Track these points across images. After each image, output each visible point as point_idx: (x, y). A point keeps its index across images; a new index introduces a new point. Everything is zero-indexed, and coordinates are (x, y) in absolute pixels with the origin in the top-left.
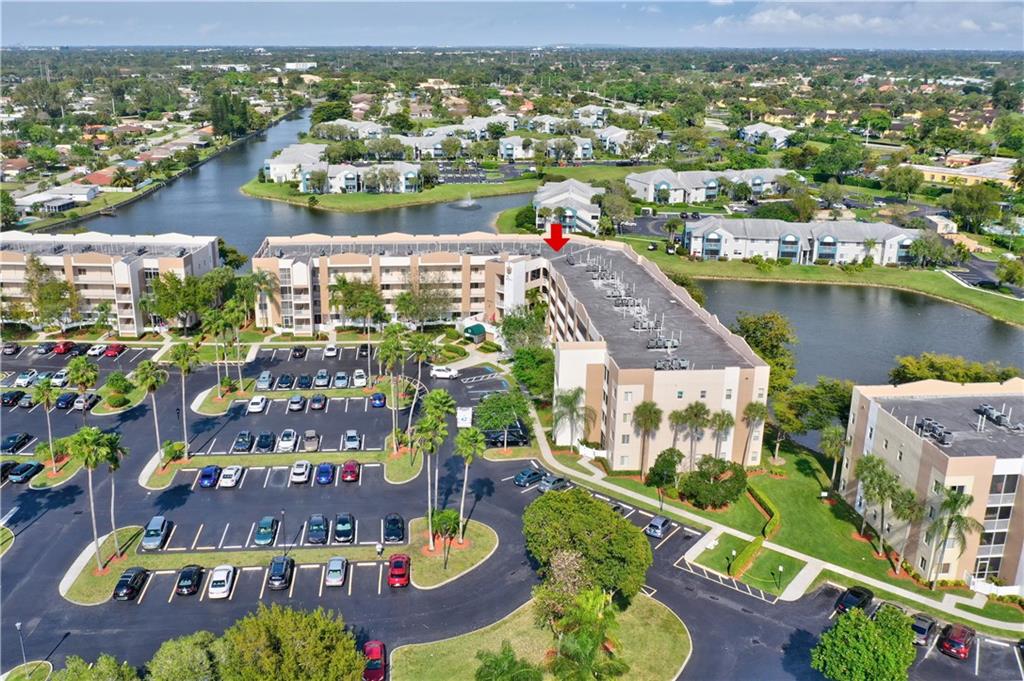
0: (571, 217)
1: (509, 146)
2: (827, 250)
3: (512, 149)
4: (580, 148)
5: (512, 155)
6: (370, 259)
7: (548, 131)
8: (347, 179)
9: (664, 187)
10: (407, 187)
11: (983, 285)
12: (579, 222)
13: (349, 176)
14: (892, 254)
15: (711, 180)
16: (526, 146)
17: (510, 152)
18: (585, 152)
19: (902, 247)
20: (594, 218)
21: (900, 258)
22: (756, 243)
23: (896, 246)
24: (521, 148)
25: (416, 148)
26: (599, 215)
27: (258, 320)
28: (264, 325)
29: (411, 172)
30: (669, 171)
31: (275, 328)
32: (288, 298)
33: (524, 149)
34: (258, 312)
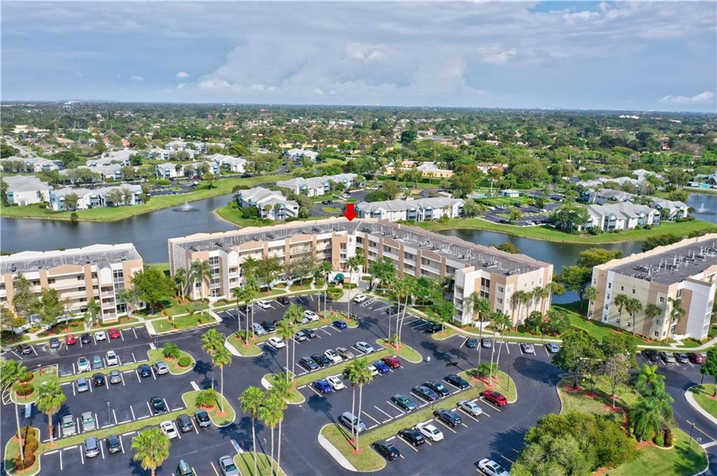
0: (282, 209)
1: (167, 170)
2: (429, 213)
3: (169, 171)
4: (212, 168)
5: (169, 175)
6: (263, 244)
7: (164, 159)
8: (91, 198)
9: (305, 188)
10: (136, 201)
11: (502, 222)
12: (288, 213)
13: (93, 196)
14: (456, 212)
15: (325, 183)
16: (177, 169)
17: (168, 173)
18: (215, 170)
19: (460, 208)
20: (295, 208)
21: (459, 214)
22: (396, 213)
23: (457, 208)
24: (175, 170)
25: (102, 174)
26: (298, 206)
27: (195, 295)
28: (199, 298)
29: (138, 190)
30: (302, 178)
31: (209, 298)
32: (215, 276)
33: (176, 170)
34: (195, 290)
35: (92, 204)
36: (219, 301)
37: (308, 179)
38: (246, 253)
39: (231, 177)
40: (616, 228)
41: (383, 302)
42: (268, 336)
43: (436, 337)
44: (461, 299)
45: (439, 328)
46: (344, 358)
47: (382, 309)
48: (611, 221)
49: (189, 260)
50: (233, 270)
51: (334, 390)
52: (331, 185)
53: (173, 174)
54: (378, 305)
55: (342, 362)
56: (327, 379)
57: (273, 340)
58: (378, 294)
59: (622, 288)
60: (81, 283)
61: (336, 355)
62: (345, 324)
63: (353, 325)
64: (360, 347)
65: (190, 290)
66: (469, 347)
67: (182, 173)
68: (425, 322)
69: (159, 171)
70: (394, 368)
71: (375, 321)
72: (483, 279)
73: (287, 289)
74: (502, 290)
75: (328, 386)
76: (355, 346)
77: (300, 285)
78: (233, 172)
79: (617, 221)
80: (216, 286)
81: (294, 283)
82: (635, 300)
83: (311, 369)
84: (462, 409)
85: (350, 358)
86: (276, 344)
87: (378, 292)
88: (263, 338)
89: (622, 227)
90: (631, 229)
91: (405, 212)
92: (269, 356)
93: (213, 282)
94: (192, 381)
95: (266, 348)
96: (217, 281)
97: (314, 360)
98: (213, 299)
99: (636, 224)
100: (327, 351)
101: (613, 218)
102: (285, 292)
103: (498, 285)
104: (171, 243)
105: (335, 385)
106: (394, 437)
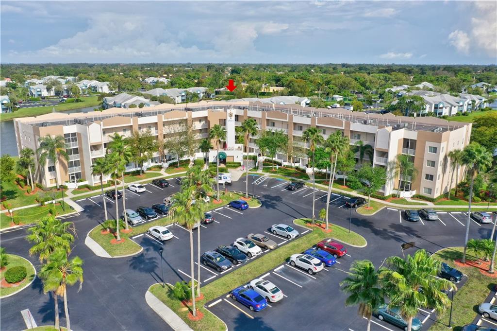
3: (41, 91)
5: (41, 95)
6: (131, 119)
10: (3, 109)
15: (183, 92)
16: (48, 89)
17: (39, 93)
19: (307, 103)
27: (49, 181)
28: (55, 185)
29: (5, 99)
31: (67, 184)
32: (73, 158)
33: (47, 91)
34: (48, 175)
36: (80, 188)
37: (167, 89)
38: (111, 130)
39: (97, 96)
40: (443, 115)
41: (277, 179)
42: (148, 225)
43: (361, 211)
44: (383, 164)
45: (360, 202)
46: (264, 248)
47: (279, 186)
48: (440, 108)
49: (37, 137)
50: (95, 147)
51: (269, 302)
53: (45, 93)
54: (272, 182)
55: (262, 255)
56: (253, 284)
57: (156, 230)
58: (267, 172)
61: (252, 246)
62: (246, 203)
63: (254, 205)
64: (279, 231)
65: (42, 176)
66: (411, 221)
67: (52, 93)
68: (338, 197)
69: (31, 92)
70: (339, 257)
71: (278, 199)
72: (406, 140)
73: (162, 171)
74: (435, 150)
75: (259, 298)
76: (270, 230)
77: (177, 167)
78: (100, 93)
79: (444, 108)
80: (76, 170)
81: (171, 165)
83: (221, 270)
84: (490, 318)
85: (272, 247)
86: (161, 235)
87: (267, 170)
88: (141, 229)
89: (447, 114)
90: (453, 115)
92: (152, 253)
93: (71, 164)
95: (146, 242)
96: (77, 163)
97: (224, 254)
98: (72, 186)
99: (456, 112)
100: (239, 240)
101: (441, 106)
102: (161, 175)
103: (429, 144)
105: (270, 295)
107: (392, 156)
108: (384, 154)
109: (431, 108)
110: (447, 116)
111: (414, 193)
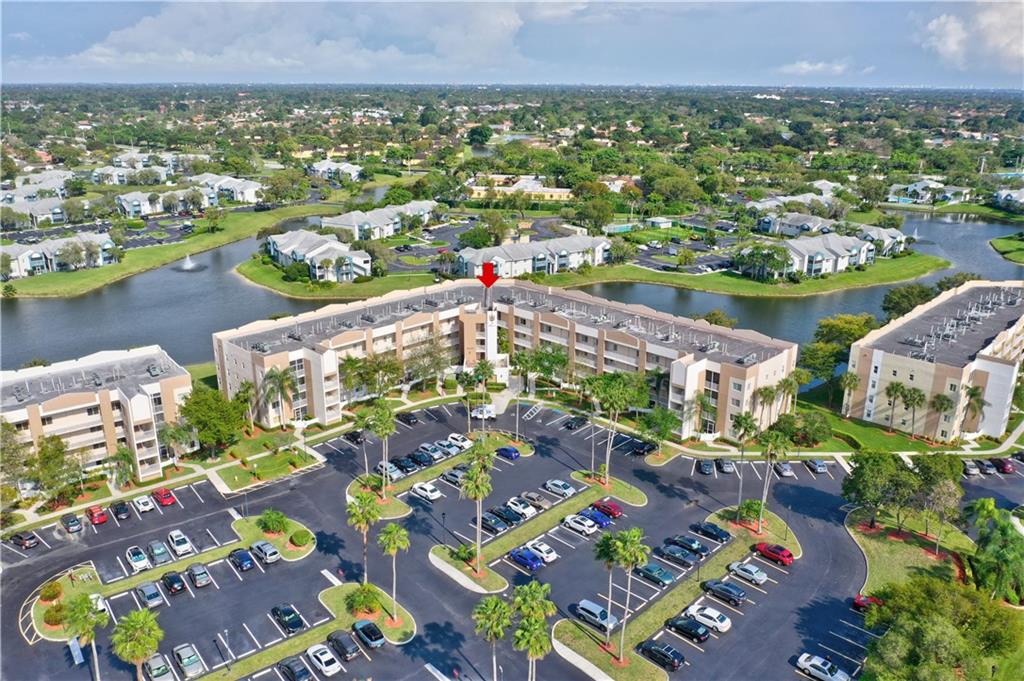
0: (347, 265)
1: (136, 203)
2: (563, 261)
3: (139, 205)
4: (206, 198)
5: (139, 212)
6: (365, 333)
7: (118, 183)
8: (32, 259)
9: (366, 227)
10: (105, 259)
11: (665, 268)
12: (355, 269)
13: (34, 256)
14: (599, 257)
15: (394, 217)
16: (152, 201)
17: (137, 209)
18: (211, 201)
19: (606, 251)
20: (366, 262)
21: (605, 259)
22: (518, 263)
23: (601, 251)
24: (148, 203)
25: (31, 215)
26: (369, 259)
27: (273, 419)
28: (278, 424)
29: (107, 242)
30: (359, 212)
31: (293, 423)
33: (151, 203)
34: (272, 412)
35: (34, 268)
36: (309, 427)
37: (368, 213)
38: (342, 349)
39: (237, 210)
40: (823, 271)
41: (554, 410)
42: (409, 481)
43: (652, 461)
44: (679, 402)
45: (651, 447)
46: (538, 508)
47: (556, 421)
48: (817, 262)
50: (328, 378)
51: (544, 562)
52: (402, 220)
53: (146, 209)
54: (548, 415)
55: (537, 516)
56: (529, 545)
57: (422, 488)
58: (541, 398)
59: (895, 373)
60: (95, 419)
61: (527, 506)
62: (517, 452)
63: (527, 452)
64: (555, 489)
65: (261, 413)
67: (159, 208)
68: (627, 439)
69: (121, 205)
70: (615, 518)
71: (554, 442)
72: (708, 373)
73: (404, 398)
74: (739, 387)
75: (535, 558)
76: (544, 486)
77: (421, 390)
79: (824, 262)
80: (301, 403)
81: (412, 388)
82: (915, 390)
83: (497, 532)
84: (736, 575)
85: (547, 507)
86: (429, 494)
87: (541, 394)
88: (403, 485)
89: (830, 270)
90: (841, 272)
91: (531, 261)
92: (422, 514)
93: (296, 397)
94: (323, 569)
95: (412, 501)
97: (498, 516)
98: (300, 425)
99: (846, 265)
100: (512, 500)
101: (819, 258)
102: (403, 404)
104: (220, 341)
105: (544, 555)
106: (662, 632)
107: (689, 395)
108: (681, 391)
109: (802, 261)
110: (829, 274)
111: (718, 435)
